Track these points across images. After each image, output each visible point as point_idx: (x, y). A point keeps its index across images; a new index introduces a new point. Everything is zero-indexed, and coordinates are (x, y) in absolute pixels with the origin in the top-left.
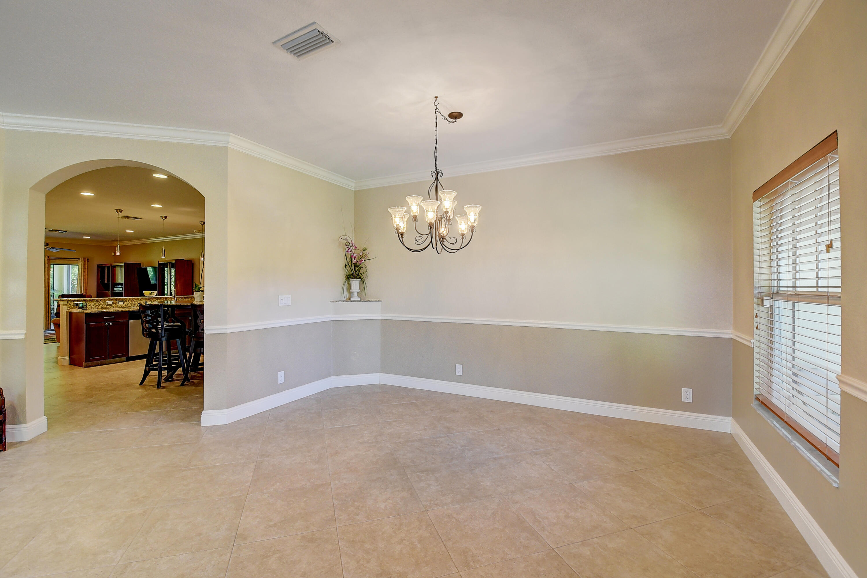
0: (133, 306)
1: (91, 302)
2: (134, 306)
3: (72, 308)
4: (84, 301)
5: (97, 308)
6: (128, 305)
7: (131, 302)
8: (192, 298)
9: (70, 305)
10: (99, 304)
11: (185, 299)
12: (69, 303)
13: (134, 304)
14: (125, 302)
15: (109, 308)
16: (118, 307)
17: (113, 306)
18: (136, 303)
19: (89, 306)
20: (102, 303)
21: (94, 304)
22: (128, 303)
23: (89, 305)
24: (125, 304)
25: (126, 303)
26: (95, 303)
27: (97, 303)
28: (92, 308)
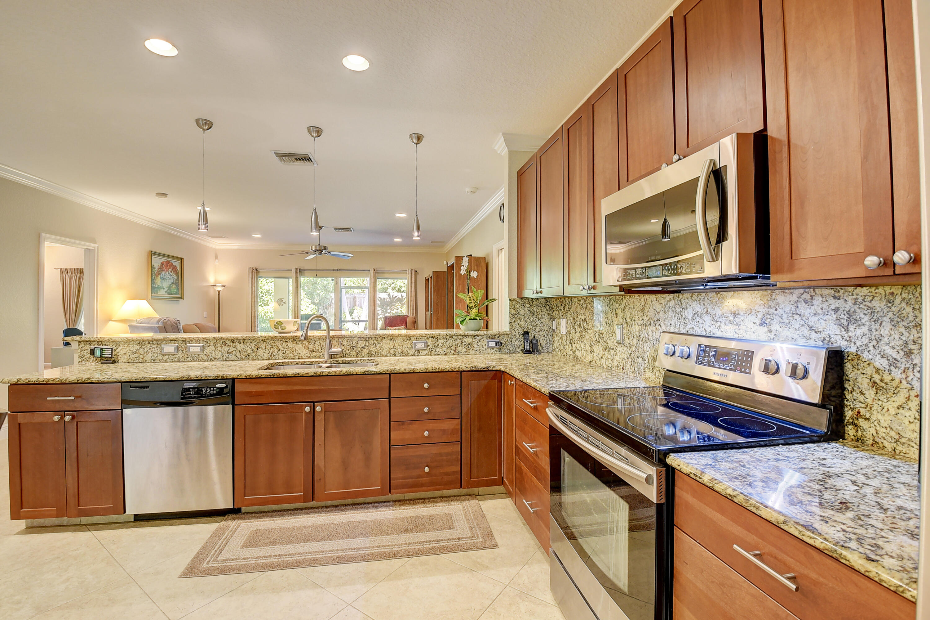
0: (225, 358)
1: (128, 345)
2: (228, 358)
3: (88, 359)
4: (111, 343)
5: (141, 360)
6: (213, 355)
7: (222, 347)
8: (380, 339)
9: (82, 353)
10: (145, 350)
11: (359, 343)
12: (81, 346)
13: (228, 353)
14: (206, 348)
15: (168, 360)
16: (189, 359)
17: (177, 356)
18: (233, 349)
19: (125, 356)
20: (153, 350)
21: (134, 350)
22: (214, 349)
23: (123, 352)
24: (205, 351)
25: (208, 350)
26: (137, 347)
27: (141, 348)
28: (130, 361)
